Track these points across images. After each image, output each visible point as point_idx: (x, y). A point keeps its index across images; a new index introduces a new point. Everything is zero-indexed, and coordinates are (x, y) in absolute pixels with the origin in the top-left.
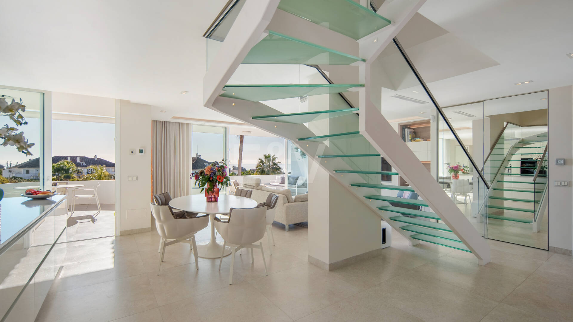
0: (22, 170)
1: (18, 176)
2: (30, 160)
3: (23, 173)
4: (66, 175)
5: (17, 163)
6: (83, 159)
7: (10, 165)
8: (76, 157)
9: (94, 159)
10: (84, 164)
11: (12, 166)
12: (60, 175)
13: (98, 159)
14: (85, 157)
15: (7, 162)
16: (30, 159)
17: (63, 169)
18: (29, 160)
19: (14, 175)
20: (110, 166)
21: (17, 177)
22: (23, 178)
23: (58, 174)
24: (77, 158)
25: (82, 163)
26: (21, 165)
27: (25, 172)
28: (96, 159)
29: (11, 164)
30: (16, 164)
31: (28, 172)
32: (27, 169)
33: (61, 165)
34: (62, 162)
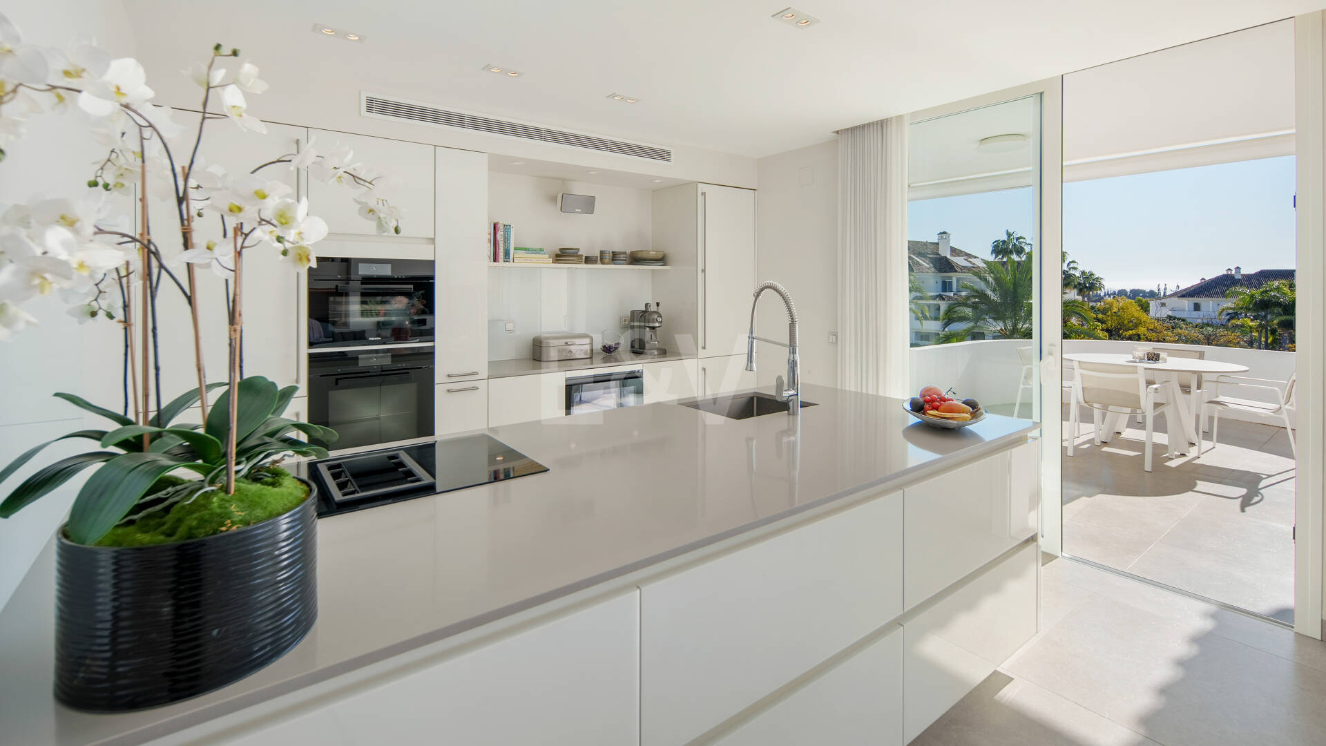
0: (1187, 303)
1: (1178, 315)
2: (1203, 281)
3: (1187, 309)
4: (1283, 318)
5: (1178, 286)
7: (1165, 293)
11: (1168, 293)
12: (1269, 317)
15: (1159, 285)
16: (1203, 279)
17: (1279, 304)
19: (1170, 313)
21: (1175, 318)
22: (1188, 320)
23: (1265, 317)
26: (1184, 293)
27: (1192, 307)
29: (1165, 289)
30: (1174, 289)
31: (1197, 307)
32: (1196, 300)
33: (1273, 293)
34: (1276, 283)
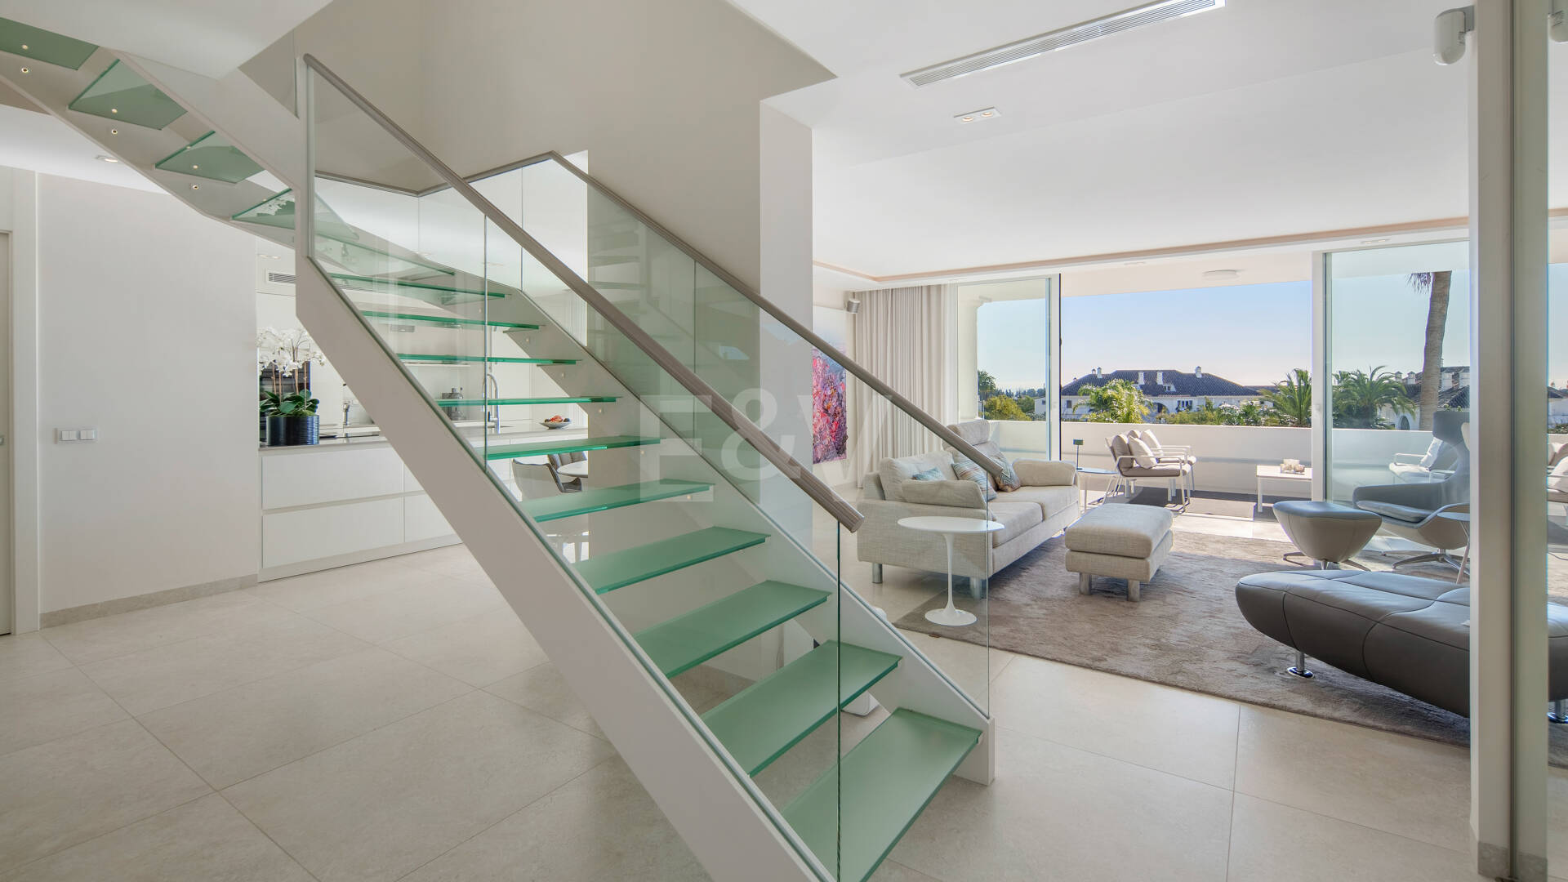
6: (1170, 375)
8: (1155, 373)
9: (1194, 375)
10: (1173, 389)
13: (1203, 375)
14: (1175, 371)
18: (1072, 381)
20: (1232, 394)
24: (1158, 373)
25: (1167, 385)
28: (1199, 376)
